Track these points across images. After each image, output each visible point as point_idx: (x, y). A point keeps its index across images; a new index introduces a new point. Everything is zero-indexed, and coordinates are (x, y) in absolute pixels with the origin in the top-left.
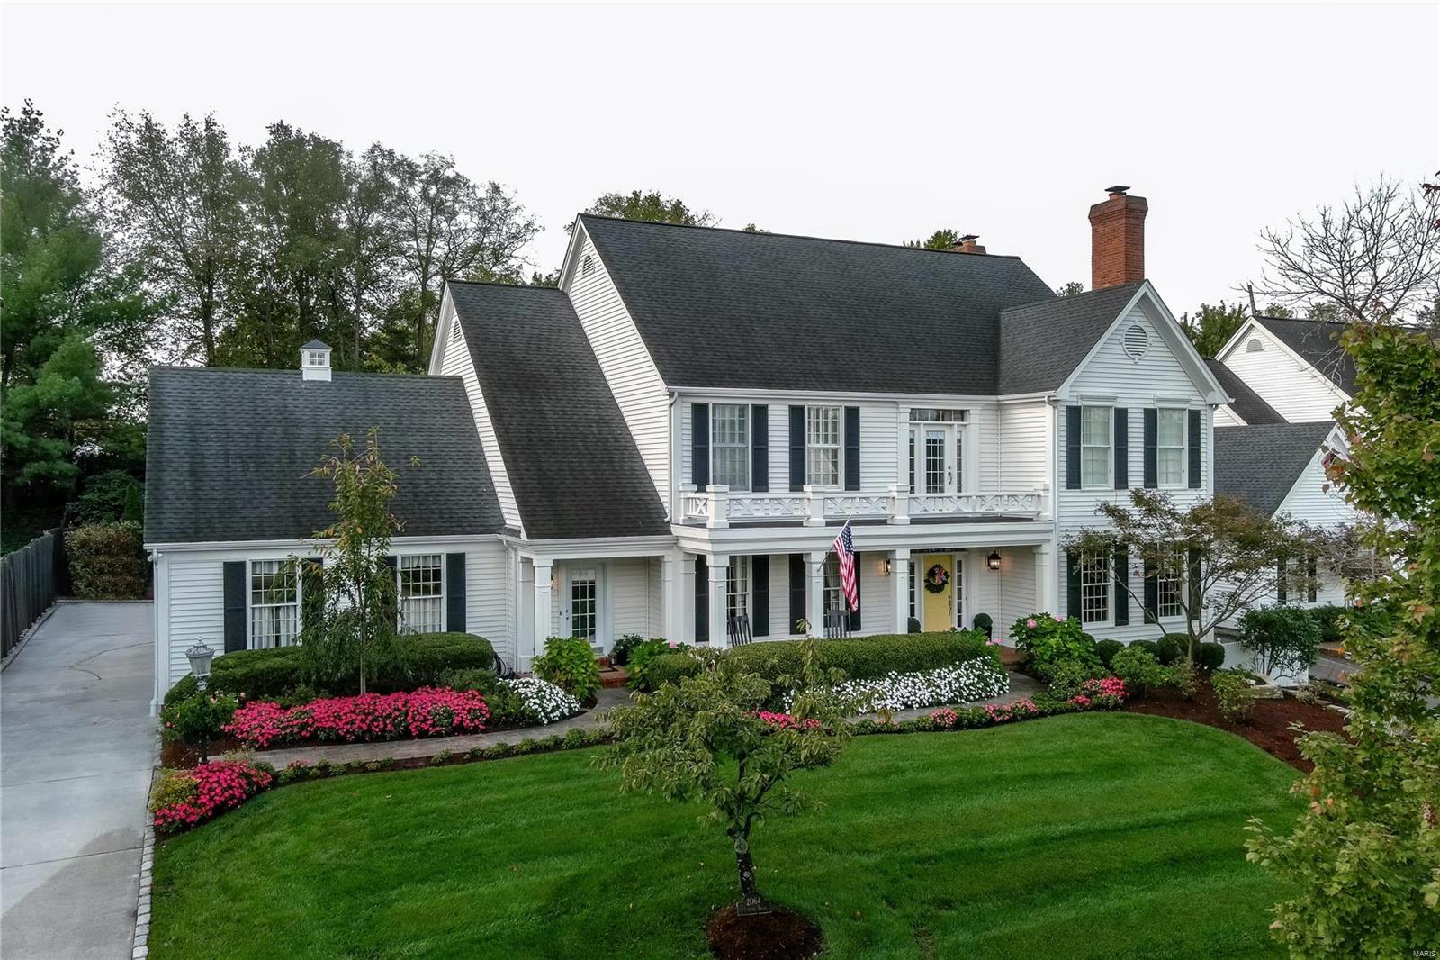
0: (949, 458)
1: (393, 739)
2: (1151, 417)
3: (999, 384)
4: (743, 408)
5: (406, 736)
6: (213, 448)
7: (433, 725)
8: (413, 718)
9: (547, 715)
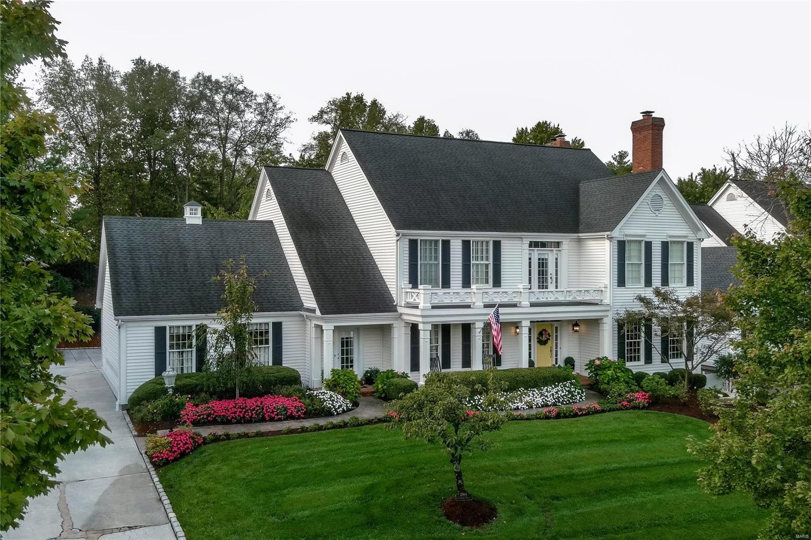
0: (551, 269)
1: (256, 422)
2: (665, 246)
3: (579, 227)
4: (436, 242)
5: (263, 420)
6: (143, 263)
7: (277, 415)
8: (266, 410)
9: (336, 410)
